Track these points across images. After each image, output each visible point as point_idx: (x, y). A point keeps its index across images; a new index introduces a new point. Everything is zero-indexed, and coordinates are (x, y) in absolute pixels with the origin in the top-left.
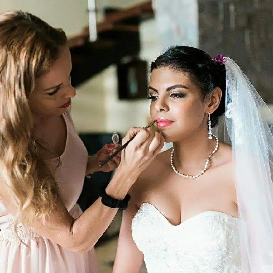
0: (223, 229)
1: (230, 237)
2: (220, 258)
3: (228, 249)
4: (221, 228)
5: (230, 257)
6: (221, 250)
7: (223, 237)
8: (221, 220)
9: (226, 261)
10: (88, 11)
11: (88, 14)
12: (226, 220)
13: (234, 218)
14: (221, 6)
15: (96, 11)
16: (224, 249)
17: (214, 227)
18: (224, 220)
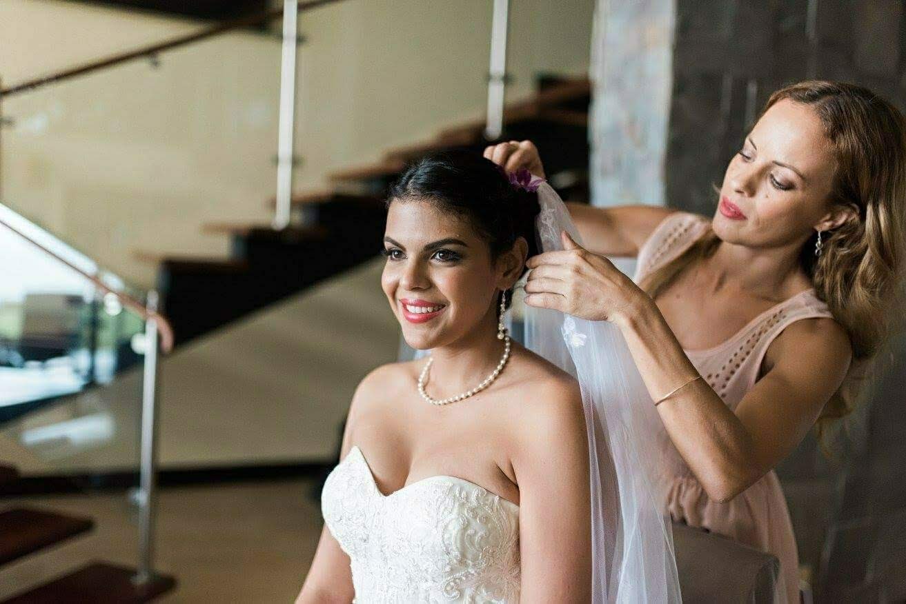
0: (460, 514)
1: (470, 532)
2: (448, 569)
3: (463, 555)
4: (456, 510)
5: (470, 570)
6: (448, 553)
7: (454, 529)
8: (462, 496)
9: (464, 578)
10: (488, 78)
11: (487, 84)
12: (473, 498)
13: (490, 497)
14: (728, 83)
15: (507, 79)
16: (456, 553)
17: (442, 508)
18: (467, 498)
